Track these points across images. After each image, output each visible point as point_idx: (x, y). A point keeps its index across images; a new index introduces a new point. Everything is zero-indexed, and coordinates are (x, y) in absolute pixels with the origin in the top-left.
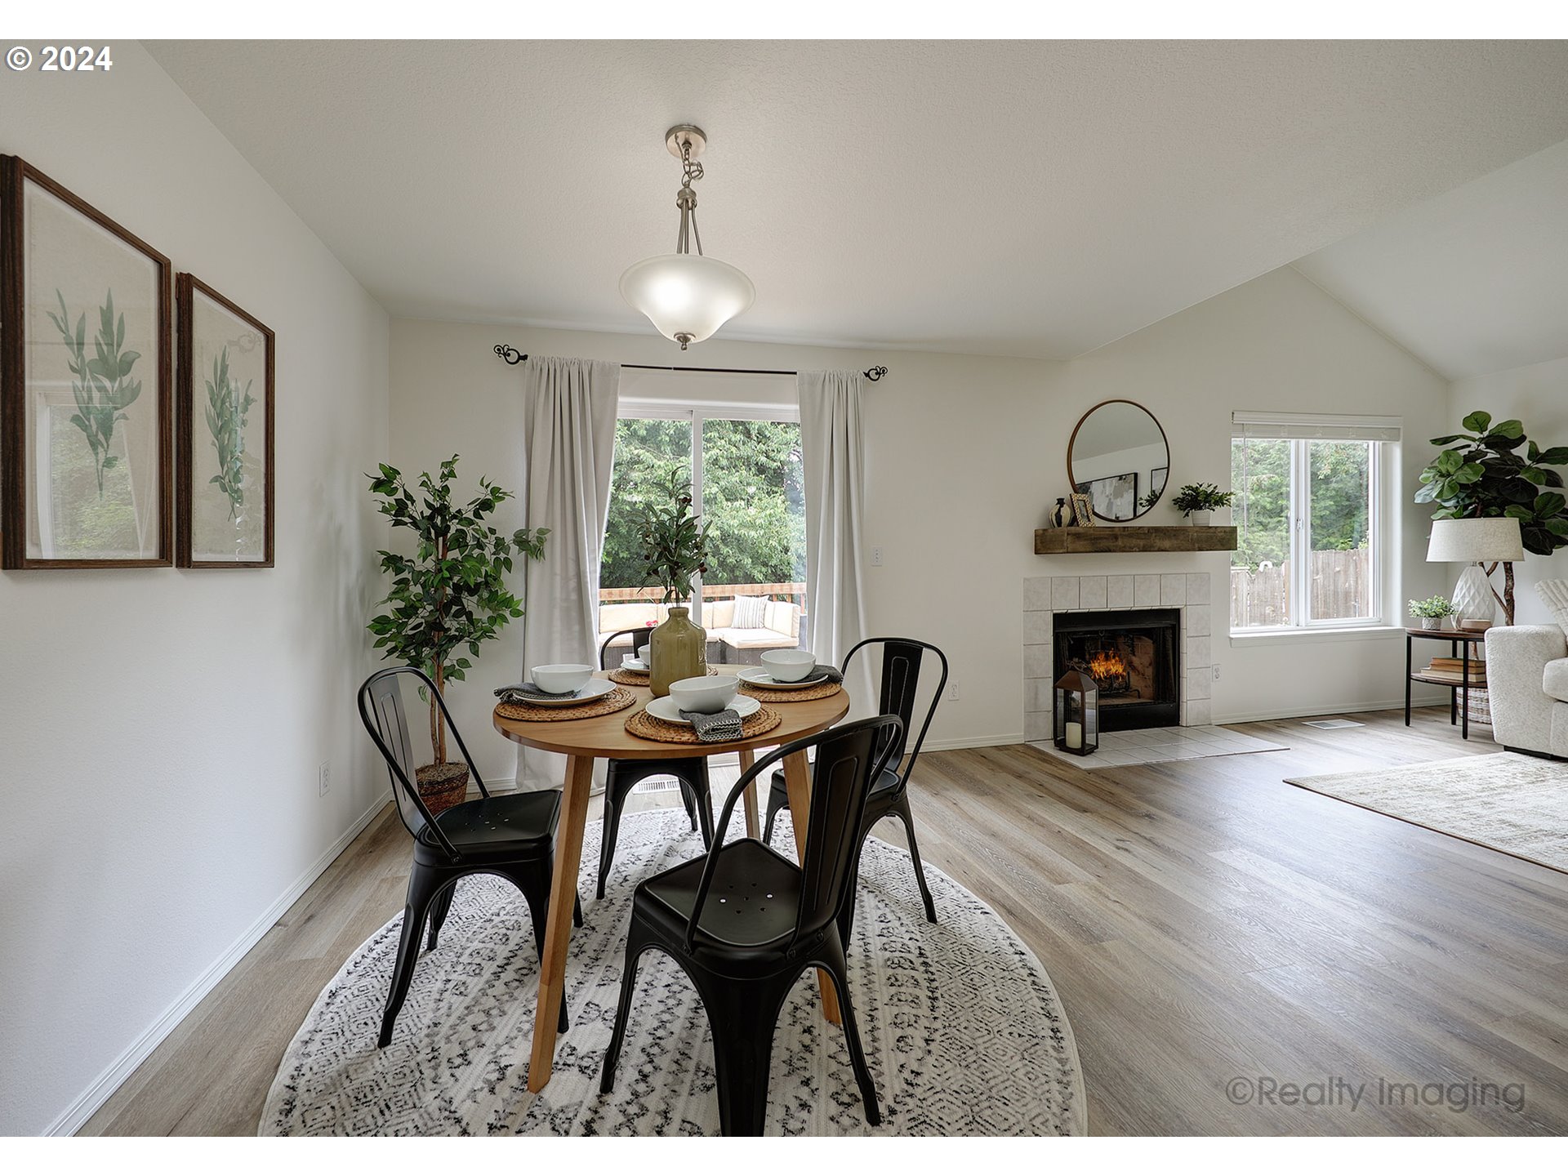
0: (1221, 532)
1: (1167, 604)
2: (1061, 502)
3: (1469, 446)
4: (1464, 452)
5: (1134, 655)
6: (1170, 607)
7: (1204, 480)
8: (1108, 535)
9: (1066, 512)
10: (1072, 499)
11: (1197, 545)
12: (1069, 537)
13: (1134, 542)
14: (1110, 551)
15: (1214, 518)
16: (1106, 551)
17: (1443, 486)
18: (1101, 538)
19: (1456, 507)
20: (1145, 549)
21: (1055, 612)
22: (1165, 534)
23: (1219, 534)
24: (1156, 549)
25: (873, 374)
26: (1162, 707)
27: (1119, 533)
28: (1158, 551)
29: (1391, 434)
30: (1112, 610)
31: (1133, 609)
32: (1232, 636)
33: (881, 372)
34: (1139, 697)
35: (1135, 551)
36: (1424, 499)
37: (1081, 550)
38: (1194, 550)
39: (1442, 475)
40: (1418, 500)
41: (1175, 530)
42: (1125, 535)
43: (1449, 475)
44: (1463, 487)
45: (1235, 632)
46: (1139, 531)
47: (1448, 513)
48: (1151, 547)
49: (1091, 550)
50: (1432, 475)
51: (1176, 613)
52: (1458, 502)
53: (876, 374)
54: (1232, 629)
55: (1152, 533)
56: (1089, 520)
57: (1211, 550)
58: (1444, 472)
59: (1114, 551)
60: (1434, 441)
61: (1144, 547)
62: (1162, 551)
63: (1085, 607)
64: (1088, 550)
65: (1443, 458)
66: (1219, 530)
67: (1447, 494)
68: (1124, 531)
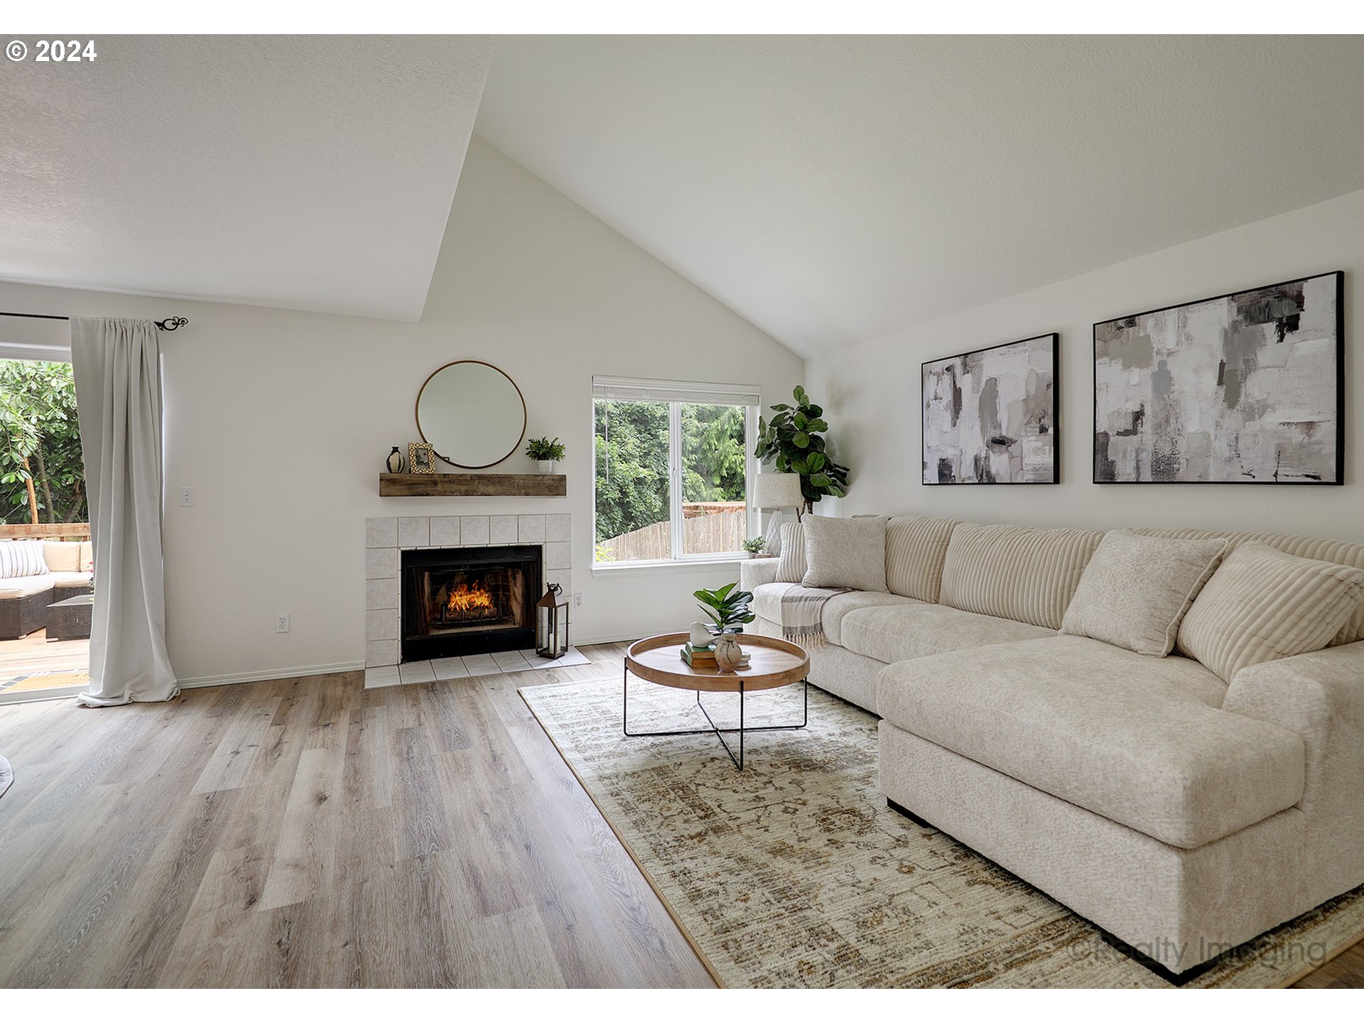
8: (426, 481)
13: (456, 487)
14: (428, 495)
16: (424, 495)
18: (417, 484)
24: (479, 494)
25: (169, 325)
27: (438, 479)
28: (482, 495)
33: (178, 323)
35: (456, 495)
37: (396, 494)
41: (499, 478)
46: (460, 478)
48: (474, 491)
49: (407, 494)
53: (173, 324)
55: (474, 480)
61: (466, 491)
68: (444, 477)
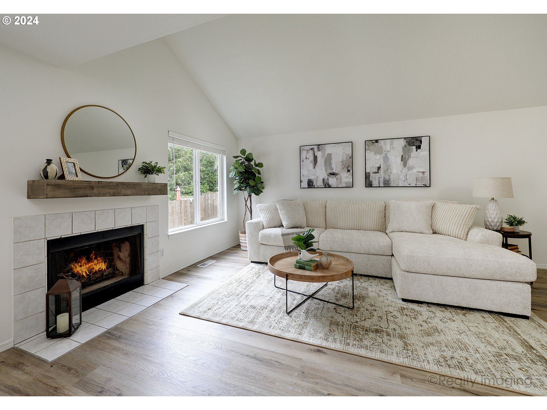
0: (160, 186)
1: (136, 223)
2: (49, 162)
3: (242, 160)
4: (240, 161)
5: (120, 252)
6: (137, 225)
7: (153, 159)
9: (53, 169)
10: (61, 161)
11: (147, 193)
12: (49, 187)
15: (157, 179)
17: (236, 172)
19: (239, 179)
20: (114, 195)
21: (49, 239)
22: (128, 186)
23: (159, 187)
26: (135, 278)
29: (223, 152)
30: (99, 231)
31: (114, 229)
32: (169, 234)
34: (122, 275)
36: (231, 176)
38: (145, 195)
39: (236, 168)
40: (230, 177)
42: (99, 187)
43: (237, 168)
44: (240, 172)
45: (171, 231)
47: (237, 181)
50: (233, 168)
51: (142, 227)
52: (239, 178)
54: (170, 230)
56: (77, 176)
57: (154, 195)
58: (236, 167)
59: (91, 196)
60: (234, 157)
62: (126, 195)
63: (77, 232)
64: (67, 196)
65: (236, 163)
66: (159, 185)
67: (237, 175)
